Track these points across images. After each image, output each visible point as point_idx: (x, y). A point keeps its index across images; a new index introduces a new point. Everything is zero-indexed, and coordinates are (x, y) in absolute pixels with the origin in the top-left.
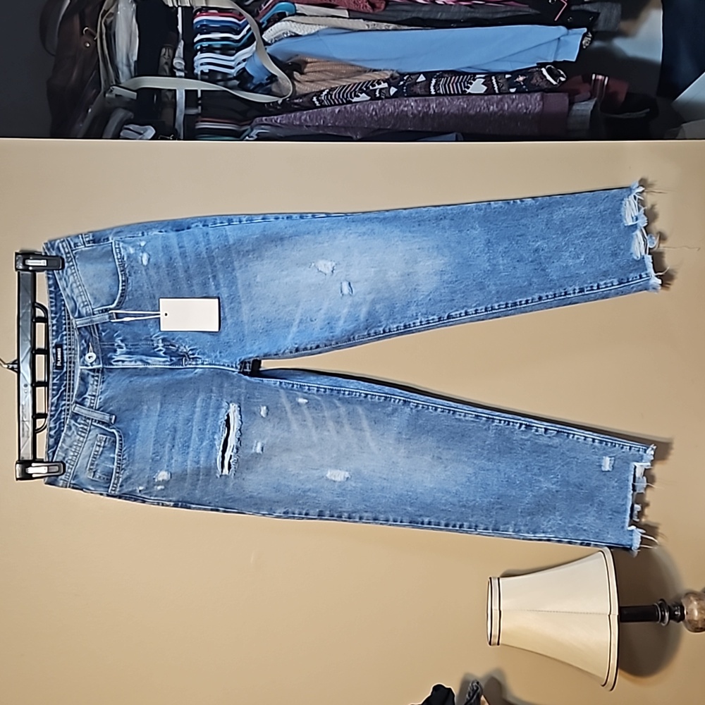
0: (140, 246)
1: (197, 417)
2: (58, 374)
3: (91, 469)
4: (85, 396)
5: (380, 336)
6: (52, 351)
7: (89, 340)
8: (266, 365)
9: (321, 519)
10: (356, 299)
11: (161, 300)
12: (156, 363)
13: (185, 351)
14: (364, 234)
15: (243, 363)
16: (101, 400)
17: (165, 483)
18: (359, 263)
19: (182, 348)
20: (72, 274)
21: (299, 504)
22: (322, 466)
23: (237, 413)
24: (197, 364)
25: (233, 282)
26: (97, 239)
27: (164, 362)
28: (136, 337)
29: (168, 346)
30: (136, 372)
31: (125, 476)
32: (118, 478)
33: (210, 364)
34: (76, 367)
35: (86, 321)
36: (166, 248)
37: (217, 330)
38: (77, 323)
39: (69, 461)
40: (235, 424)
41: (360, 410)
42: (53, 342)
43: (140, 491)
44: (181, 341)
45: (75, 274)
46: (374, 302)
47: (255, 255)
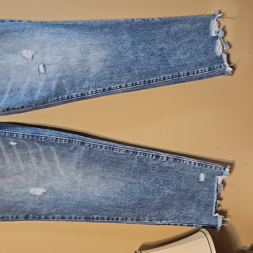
5: (65, 100)
9: (27, 220)
10: (49, 76)
14: (54, 33)
18: (50, 53)
21: (12, 212)
22: (27, 186)
41: (52, 148)
46: (61, 78)
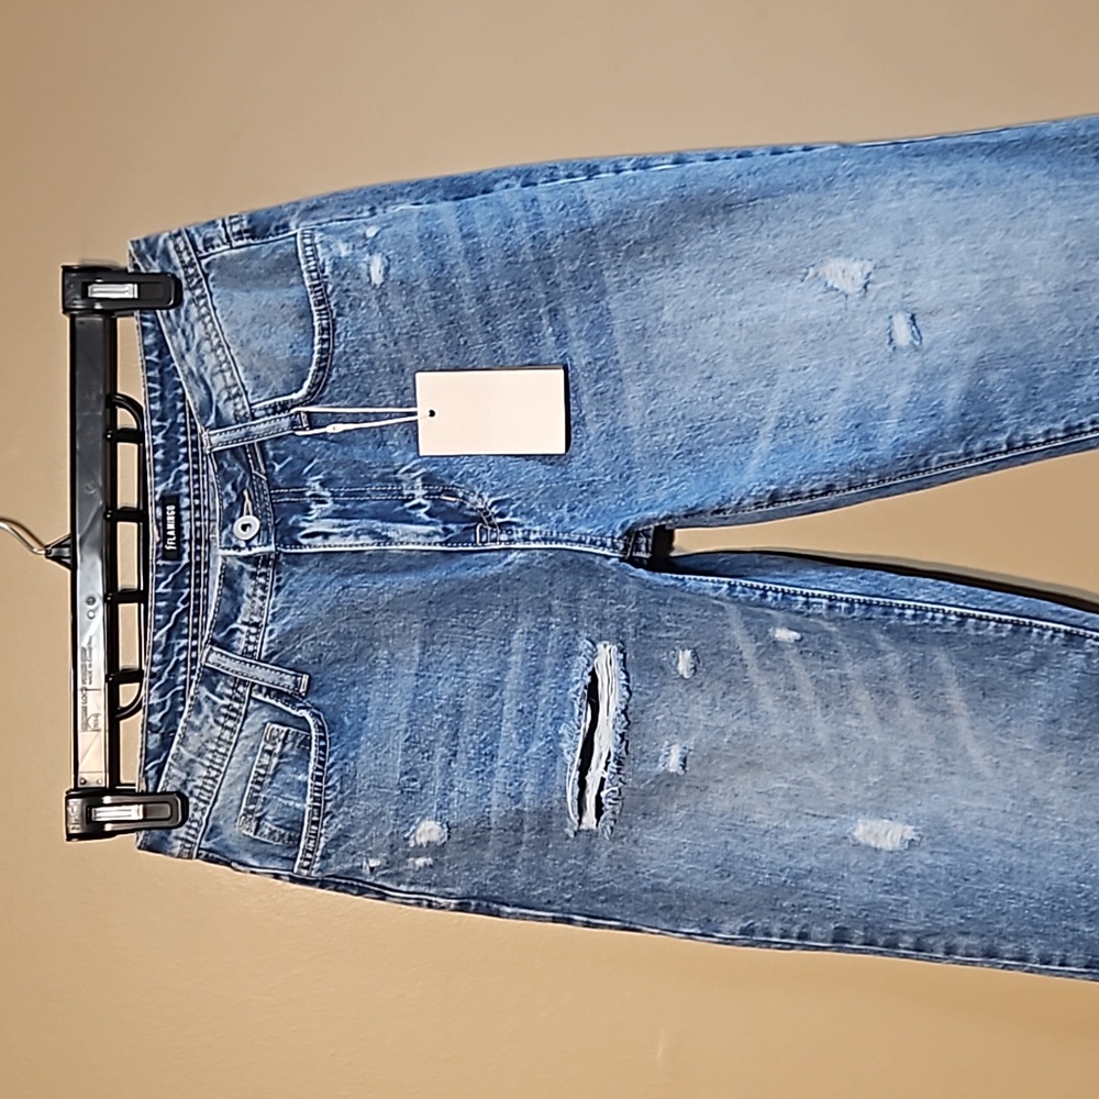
0: (364, 237)
1: (514, 678)
2: (169, 569)
3: (252, 812)
4: (234, 626)
5: (999, 457)
6: (154, 512)
7: (243, 483)
8: (687, 541)
9: (840, 950)
10: (933, 358)
11: (418, 375)
12: (411, 537)
13: (480, 506)
14: (951, 184)
15: (632, 534)
16: (273, 637)
17: (435, 849)
18: (938, 263)
19: (472, 499)
20: (201, 317)
21: (783, 909)
22: (841, 808)
23: (616, 666)
24: (511, 541)
25: (600, 327)
26: (259, 228)
27: (428, 535)
28: (358, 471)
29: (439, 494)
30: (356, 563)
31: (332, 833)
32: (316, 836)
33: (545, 540)
34: (213, 553)
35: (235, 435)
36: (429, 238)
37: (559, 447)
38: (214, 440)
39: (197, 792)
40: (611, 698)
41: (942, 659)
42: (157, 490)
43: (372, 869)
44: (470, 481)
45: (207, 319)
46: (981, 366)
47: (657, 254)
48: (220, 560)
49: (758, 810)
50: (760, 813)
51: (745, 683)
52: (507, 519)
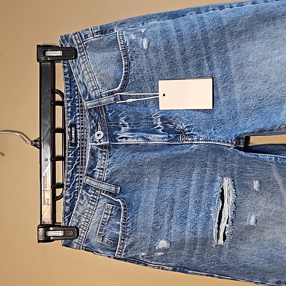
0: (141, 32)
1: (193, 189)
2: (73, 150)
3: (100, 234)
4: (95, 169)
6: (68, 130)
7: (98, 120)
8: (255, 141)
11: (159, 81)
12: (156, 139)
13: (181, 128)
15: (238, 138)
16: (108, 174)
17: (165, 250)
19: (179, 125)
20: (84, 62)
23: (231, 186)
24: (192, 141)
25: (225, 63)
26: (103, 31)
27: (163, 138)
28: (138, 116)
29: (166, 124)
30: (137, 148)
31: (128, 243)
32: (123, 244)
33: (205, 140)
34: (88, 144)
35: (95, 103)
36: (164, 32)
37: (211, 107)
38: (88, 105)
39: (82, 227)
40: (229, 198)
42: (69, 122)
43: (142, 256)
44: (178, 119)
45: (86, 63)
47: (247, 36)
48: (90, 146)
49: (283, 239)
50: (284, 240)
51: (278, 193)
52: (191, 133)
